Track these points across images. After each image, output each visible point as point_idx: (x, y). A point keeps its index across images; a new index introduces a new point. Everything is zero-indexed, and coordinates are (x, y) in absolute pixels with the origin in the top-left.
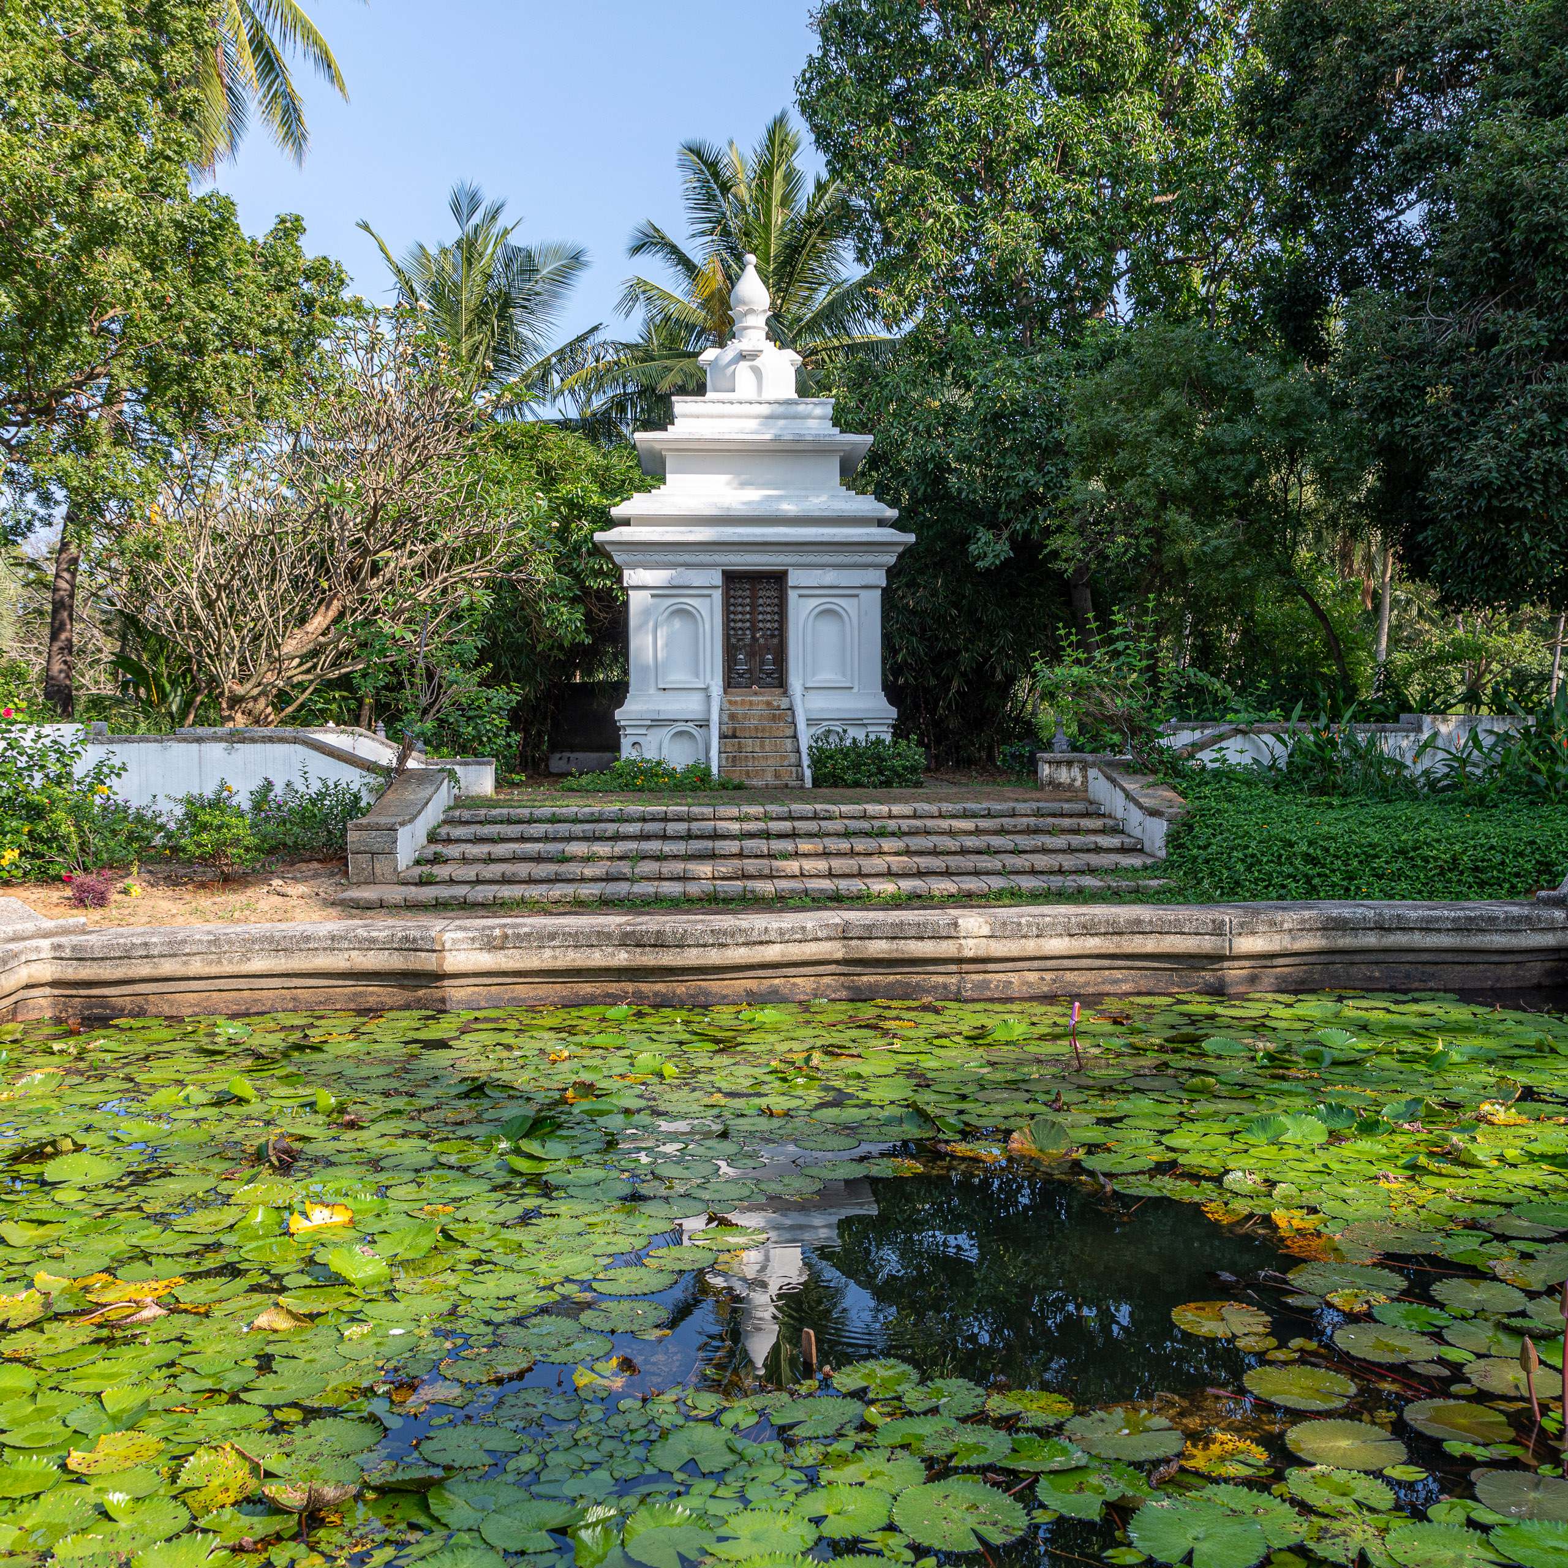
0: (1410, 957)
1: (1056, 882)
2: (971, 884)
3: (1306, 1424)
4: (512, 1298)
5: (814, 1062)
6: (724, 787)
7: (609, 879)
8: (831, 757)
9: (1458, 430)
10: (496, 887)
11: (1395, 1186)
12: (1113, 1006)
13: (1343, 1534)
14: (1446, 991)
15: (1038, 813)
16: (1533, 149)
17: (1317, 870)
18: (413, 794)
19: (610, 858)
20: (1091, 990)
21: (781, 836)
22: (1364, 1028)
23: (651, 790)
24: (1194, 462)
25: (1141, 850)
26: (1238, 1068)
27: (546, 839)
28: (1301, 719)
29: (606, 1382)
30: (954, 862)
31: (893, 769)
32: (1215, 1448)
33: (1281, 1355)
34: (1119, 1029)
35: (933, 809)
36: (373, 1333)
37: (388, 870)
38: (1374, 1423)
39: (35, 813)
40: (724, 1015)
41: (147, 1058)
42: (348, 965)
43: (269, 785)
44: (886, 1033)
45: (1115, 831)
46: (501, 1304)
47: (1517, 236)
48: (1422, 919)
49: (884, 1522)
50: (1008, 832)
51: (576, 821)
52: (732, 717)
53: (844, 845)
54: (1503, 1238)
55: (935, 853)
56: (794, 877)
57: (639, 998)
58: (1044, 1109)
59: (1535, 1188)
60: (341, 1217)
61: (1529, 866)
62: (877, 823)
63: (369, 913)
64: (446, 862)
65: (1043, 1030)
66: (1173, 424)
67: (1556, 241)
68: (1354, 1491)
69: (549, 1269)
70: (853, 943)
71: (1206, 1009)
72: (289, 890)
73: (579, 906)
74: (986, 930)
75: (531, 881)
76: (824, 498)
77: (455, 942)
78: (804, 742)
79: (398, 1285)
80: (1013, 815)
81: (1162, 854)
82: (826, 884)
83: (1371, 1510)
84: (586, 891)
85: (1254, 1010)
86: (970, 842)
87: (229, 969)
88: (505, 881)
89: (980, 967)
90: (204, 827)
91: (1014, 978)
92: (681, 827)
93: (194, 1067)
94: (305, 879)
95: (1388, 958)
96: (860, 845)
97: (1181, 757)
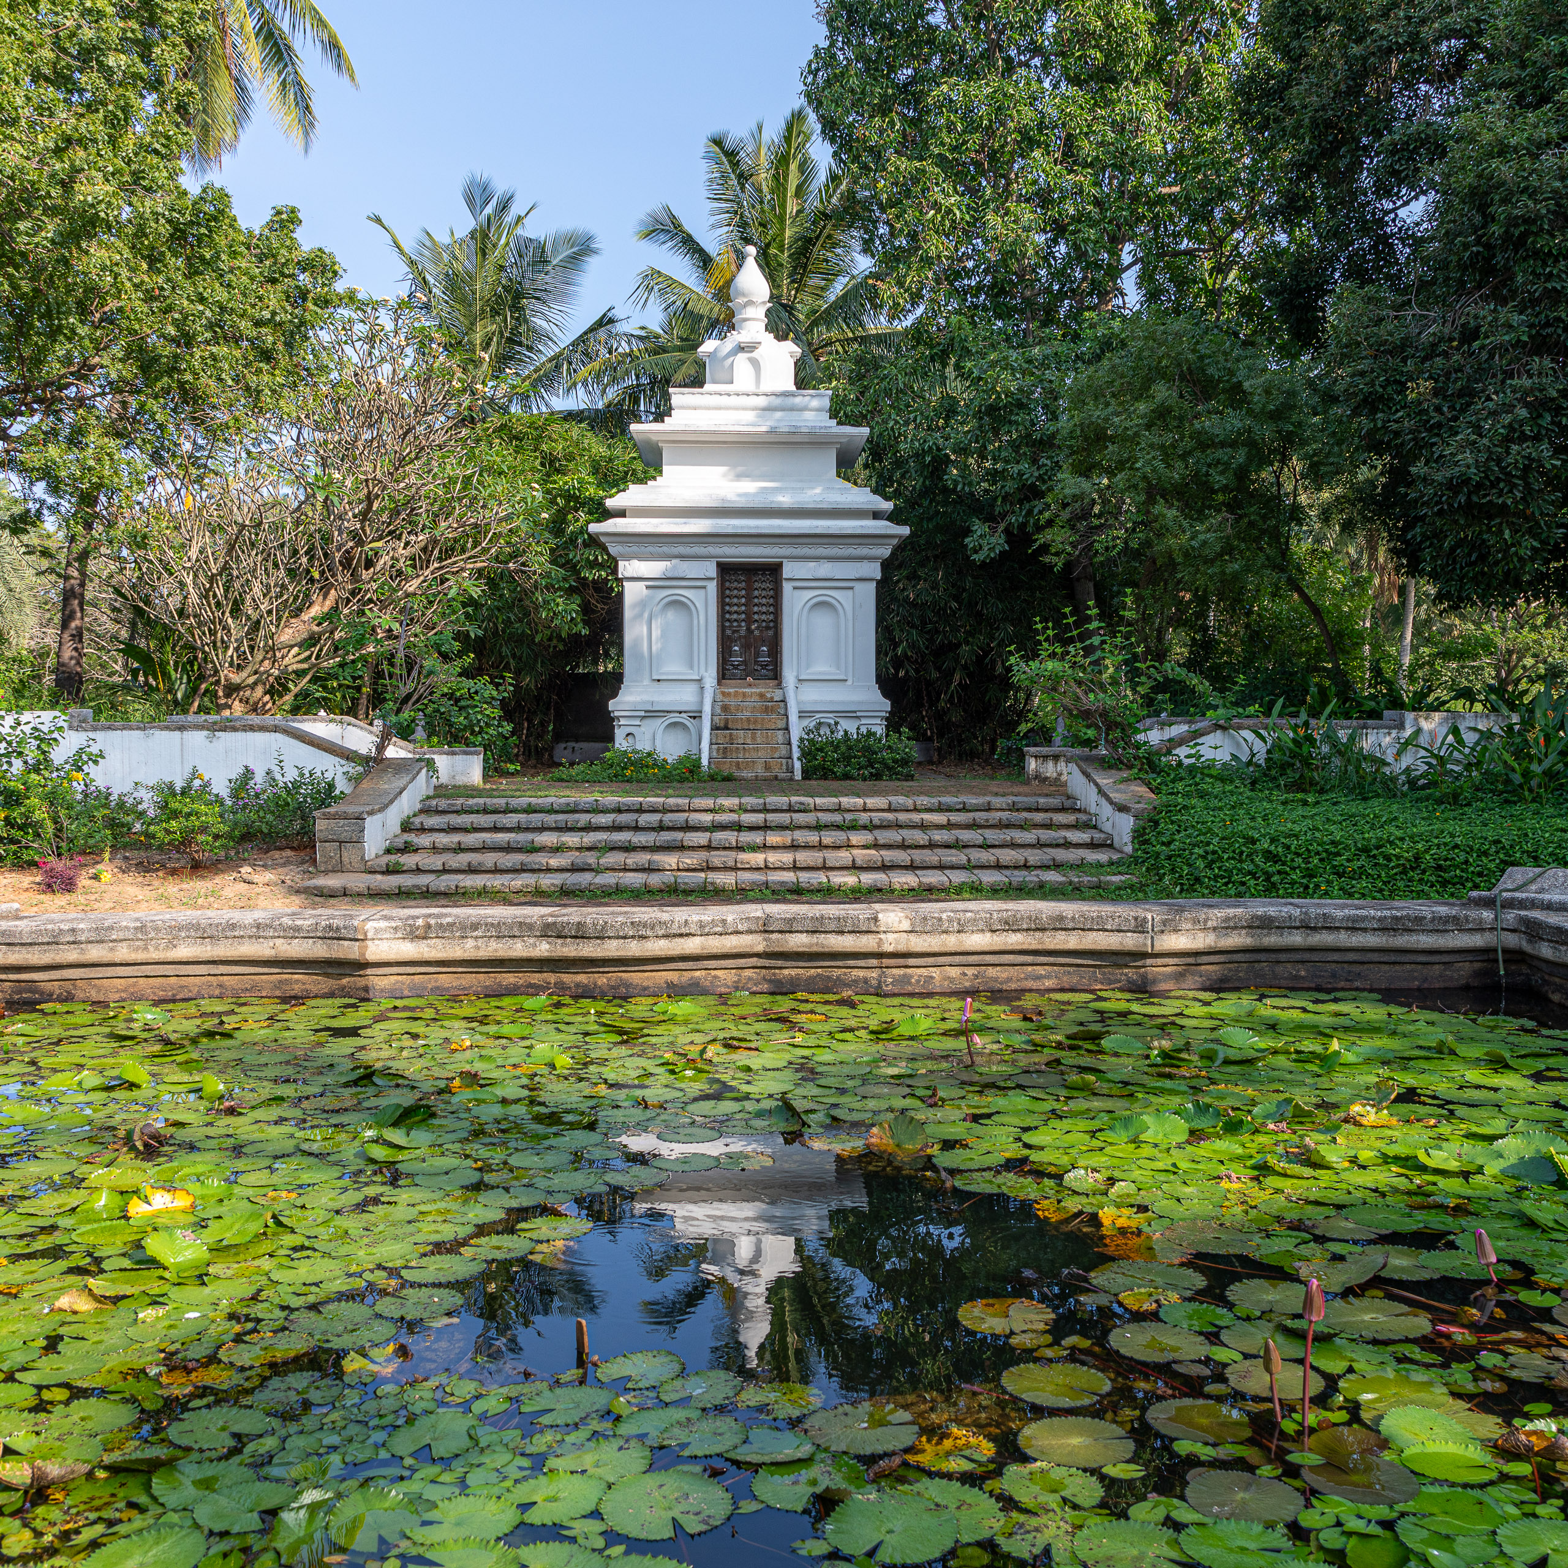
0: (1336, 957)
1: (1018, 876)
2: (933, 878)
3: (1046, 1421)
4: (316, 1284)
5: (709, 1054)
6: (712, 778)
7: (574, 869)
8: (821, 750)
9: (1439, 425)
10: (460, 877)
11: (1235, 1186)
12: (1029, 1002)
13: (1037, 1530)
14: (1371, 991)
15: (1014, 808)
16: (1513, 141)
17: (1278, 867)
18: (388, 784)
19: (579, 849)
20: (1013, 986)
21: (752, 828)
22: (1273, 1027)
23: (639, 781)
24: (1184, 457)
25: (1111, 846)
26: (1126, 1067)
27: (518, 829)
28: (1280, 716)
29: (375, 1368)
30: (918, 856)
31: (883, 762)
32: (948, 1444)
33: (1049, 1353)
34: (1029, 1025)
35: (909, 802)
36: (168, 1316)
37: (355, 859)
38: (1115, 1422)
39: (12, 799)
40: (640, 1007)
41: (58, 1043)
42: (273, 953)
43: (248, 773)
44: (793, 1026)
45: (1087, 826)
46: (305, 1289)
47: (1496, 229)
48: (1348, 918)
49: (590, 1507)
50: (980, 827)
51: (551, 811)
52: (725, 708)
53: (813, 838)
54: (1320, 1239)
55: (903, 846)
56: (758, 869)
57: (562, 988)
58: (919, 1103)
59: (1376, 1190)
60: (182, 1201)
61: (1492, 866)
62: (849, 816)
63: (332, 901)
64: (416, 851)
65: (951, 1025)
66: (1161, 416)
67: (1536, 234)
68: (1066, 1487)
69: (364, 1256)
70: (774, 936)
71: (1122, 1006)
72: (256, 878)
73: (539, 896)
74: (906, 925)
75: (496, 871)
76: (818, 490)
77: (377, 931)
78: (796, 734)
79: (211, 1270)
80: (989, 810)
81: (1129, 849)
82: (789, 877)
83: (1075, 1507)
84: (547, 881)
85: (1168, 1008)
86: (938, 836)
87: (155, 955)
88: (471, 870)
89: (901, 961)
90: (175, 815)
91: (935, 973)
92: (653, 819)
93: (101, 1052)
94: (274, 867)
95: (1315, 957)
96: (828, 838)
97: (1158, 753)
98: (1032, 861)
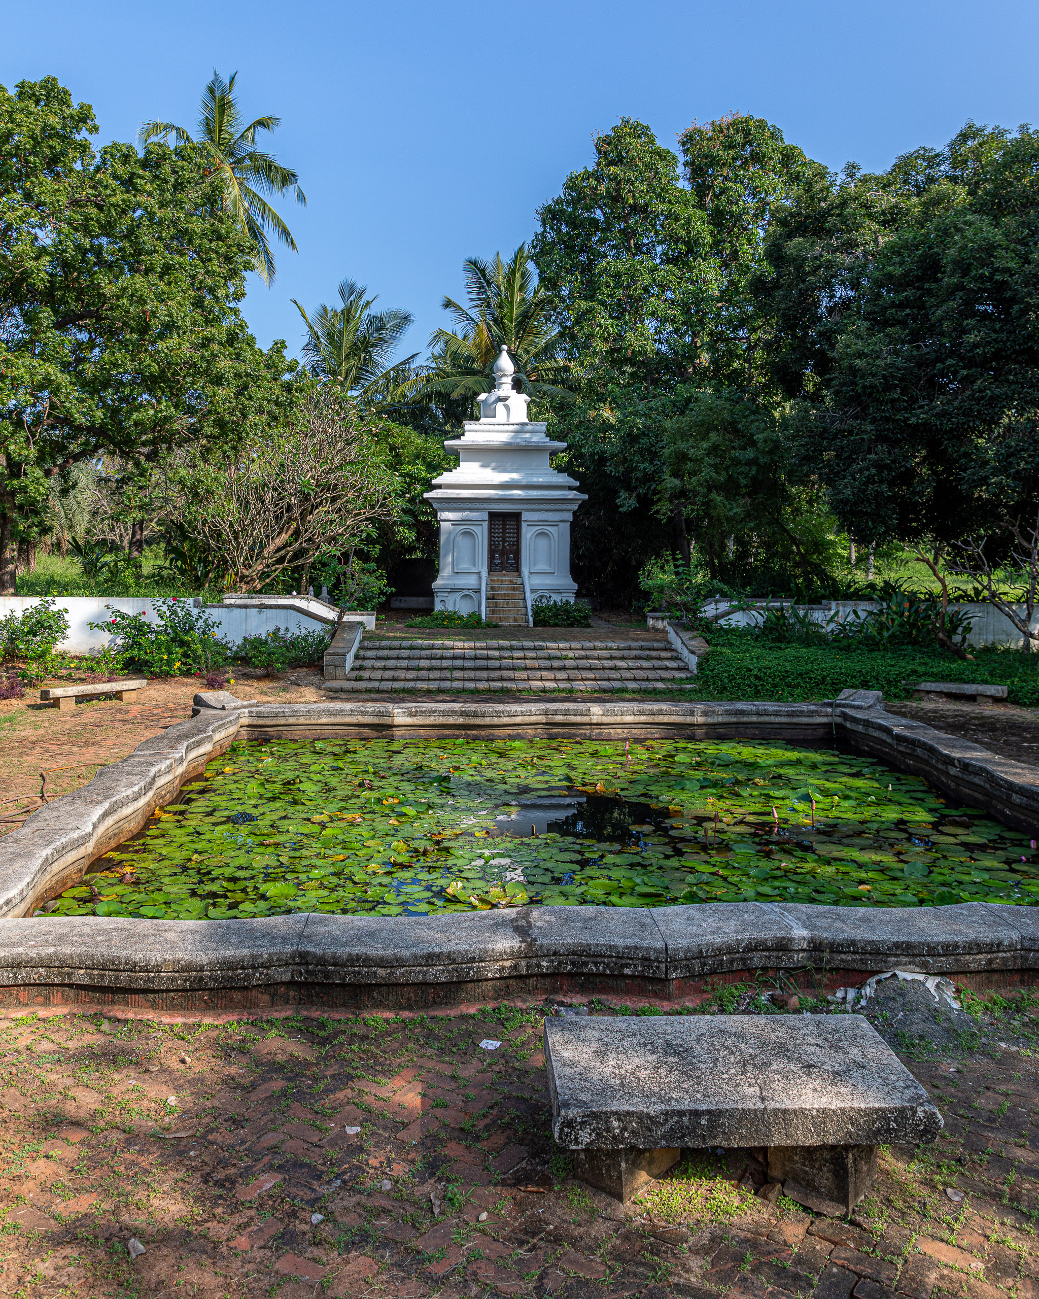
2: (605, 685)
6: (489, 627)
7: (441, 679)
8: (543, 611)
10: (391, 683)
15: (641, 649)
18: (346, 636)
19: (440, 669)
21: (518, 659)
23: (452, 628)
25: (687, 670)
27: (409, 658)
31: (574, 618)
35: (591, 645)
37: (342, 674)
45: (676, 659)
50: (626, 658)
52: (493, 588)
53: (548, 664)
55: (590, 668)
56: (525, 680)
57: (468, 735)
62: (564, 653)
63: (338, 695)
64: (366, 669)
66: (714, 449)
70: (549, 716)
72: (300, 682)
74: (601, 713)
75: (405, 680)
76: (541, 475)
78: (529, 602)
80: (630, 649)
81: (694, 672)
82: (539, 684)
86: (606, 663)
89: (599, 727)
96: (555, 664)
97: (711, 622)
98: (650, 677)
